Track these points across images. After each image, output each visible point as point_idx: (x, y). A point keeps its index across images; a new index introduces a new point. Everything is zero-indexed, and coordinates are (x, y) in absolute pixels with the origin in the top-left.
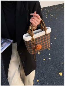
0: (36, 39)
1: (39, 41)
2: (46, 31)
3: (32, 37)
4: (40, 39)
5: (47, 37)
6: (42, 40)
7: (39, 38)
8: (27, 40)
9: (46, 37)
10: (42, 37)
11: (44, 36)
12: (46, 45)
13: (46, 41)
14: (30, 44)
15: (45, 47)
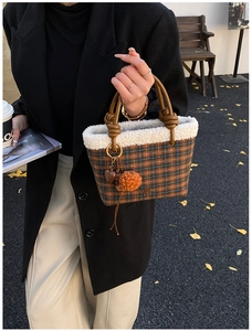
0: (128, 150)
1: (139, 160)
2: (171, 129)
3: (113, 138)
4: (147, 154)
5: (177, 154)
6: (153, 158)
7: (139, 149)
8: (93, 148)
9: (172, 150)
10: (153, 147)
11: (164, 145)
12: (168, 183)
13: (168, 165)
14: (104, 164)
15: (160, 189)
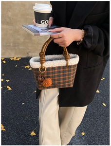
0: (48, 69)
1: (53, 73)
2: (67, 61)
3: (42, 64)
4: (56, 71)
5: (69, 71)
6: (59, 72)
7: (53, 68)
9: (67, 69)
10: (59, 68)
11: (64, 67)
12: (65, 82)
13: (65, 75)
14: (38, 74)
15: (62, 84)
